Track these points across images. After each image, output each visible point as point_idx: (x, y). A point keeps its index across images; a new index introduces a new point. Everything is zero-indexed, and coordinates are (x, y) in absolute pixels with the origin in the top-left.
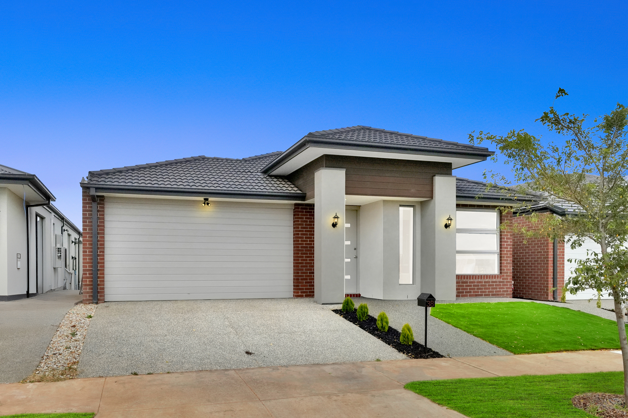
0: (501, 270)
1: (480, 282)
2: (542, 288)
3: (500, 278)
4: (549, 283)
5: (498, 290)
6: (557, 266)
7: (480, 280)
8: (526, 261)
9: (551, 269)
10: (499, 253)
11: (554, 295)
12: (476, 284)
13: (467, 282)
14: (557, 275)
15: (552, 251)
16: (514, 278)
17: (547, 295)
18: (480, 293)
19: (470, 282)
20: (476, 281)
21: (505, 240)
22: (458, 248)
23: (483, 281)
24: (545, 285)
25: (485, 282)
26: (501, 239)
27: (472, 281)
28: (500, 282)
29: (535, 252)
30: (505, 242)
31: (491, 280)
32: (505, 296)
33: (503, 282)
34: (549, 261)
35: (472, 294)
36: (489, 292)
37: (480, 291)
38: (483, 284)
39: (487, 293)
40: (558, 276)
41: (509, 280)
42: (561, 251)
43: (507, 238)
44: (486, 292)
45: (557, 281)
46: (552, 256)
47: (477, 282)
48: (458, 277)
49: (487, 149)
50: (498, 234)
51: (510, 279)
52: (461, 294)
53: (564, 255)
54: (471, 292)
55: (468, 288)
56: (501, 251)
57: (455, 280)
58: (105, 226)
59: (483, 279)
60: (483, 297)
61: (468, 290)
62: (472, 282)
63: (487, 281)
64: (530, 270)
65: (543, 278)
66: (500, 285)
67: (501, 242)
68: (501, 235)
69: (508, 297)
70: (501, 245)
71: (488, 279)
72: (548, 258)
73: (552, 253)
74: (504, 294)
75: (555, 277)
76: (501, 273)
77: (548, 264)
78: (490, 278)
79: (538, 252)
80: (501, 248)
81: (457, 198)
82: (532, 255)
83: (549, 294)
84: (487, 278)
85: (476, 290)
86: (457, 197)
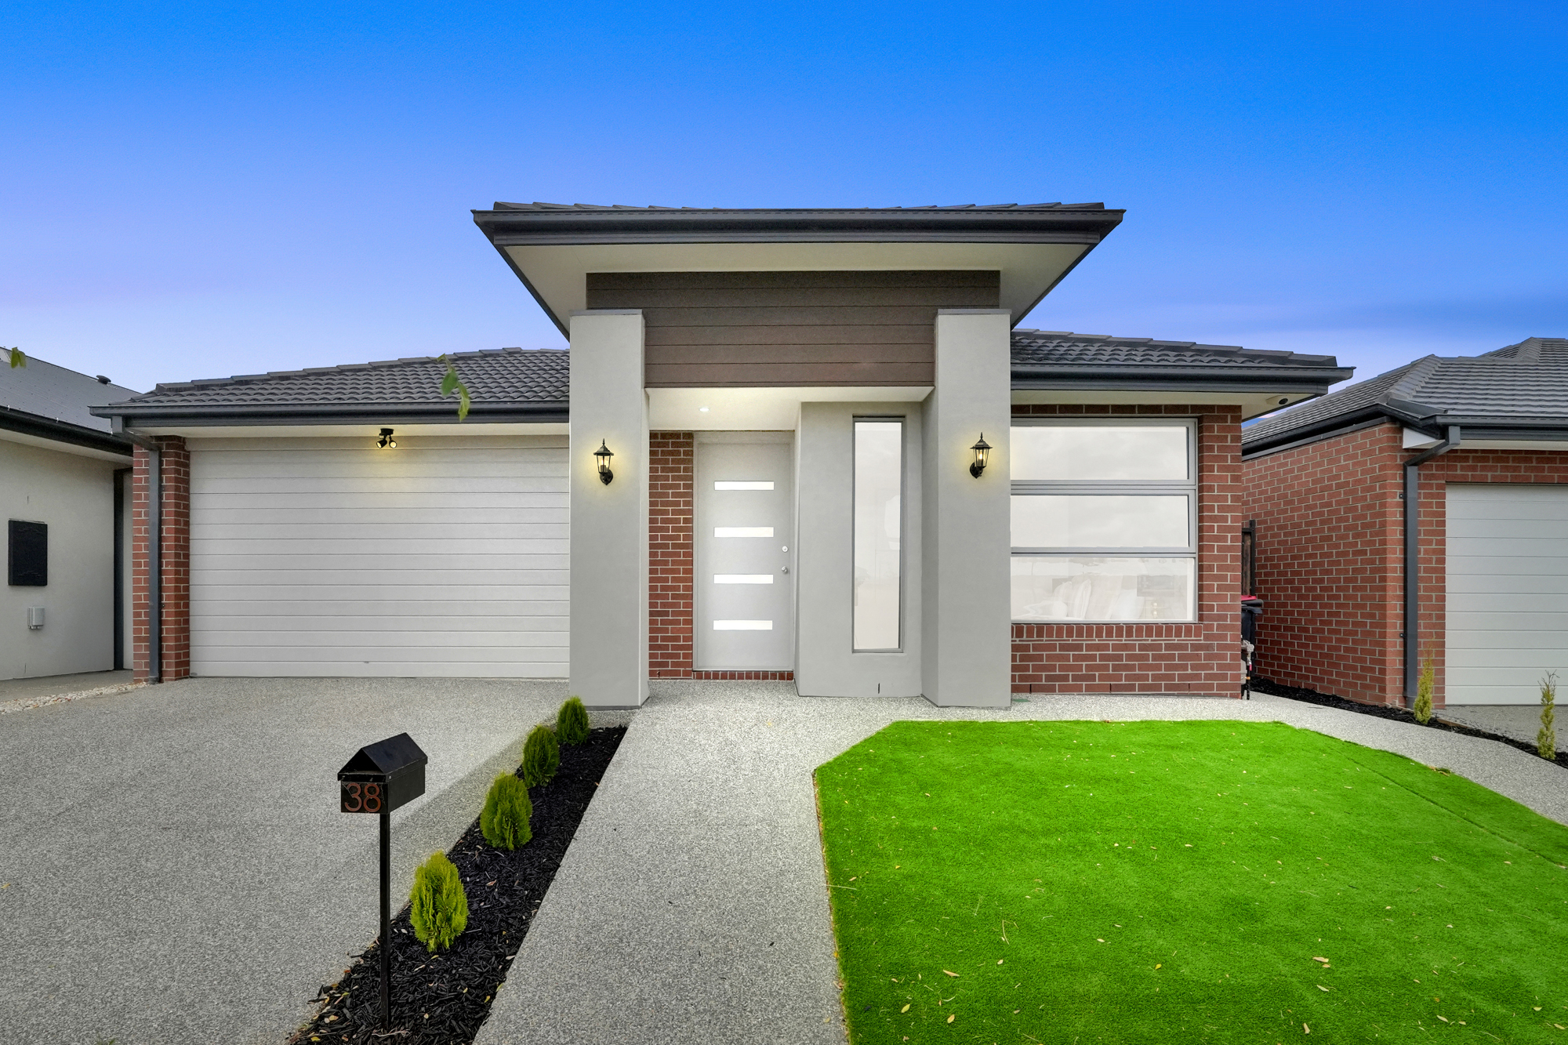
0: (1201, 608)
1: (1126, 647)
2: (1368, 664)
3: (1198, 634)
4: (1389, 649)
5: (1190, 671)
6: (1416, 598)
7: (1124, 640)
8: (1322, 581)
9: (1394, 608)
10: (1196, 556)
11: (1405, 689)
12: (1111, 652)
13: (1079, 647)
14: (1416, 626)
15: (1399, 548)
16: (1249, 633)
17: (1383, 689)
18: (1123, 682)
19: (1089, 647)
20: (1111, 643)
21: (1216, 513)
22: (1016, 542)
23: (1137, 643)
24: (1377, 657)
25: (1143, 647)
26: (1201, 509)
27: (1097, 642)
28: (1196, 647)
29: (1346, 554)
30: (1215, 519)
31: (1163, 641)
32: (1215, 692)
33: (1208, 647)
34: (1388, 580)
35: (1097, 682)
36: (1155, 677)
37: (1124, 673)
38: (1137, 652)
39: (1150, 682)
40: (1422, 630)
41: (1229, 642)
42: (1434, 547)
43: (1221, 509)
44: (1146, 677)
45: (1416, 645)
46: (1399, 565)
47: (1116, 647)
48: (1018, 629)
49: (1102, 205)
50: (1194, 496)
51: (1233, 637)
52: (1057, 683)
53: (1443, 561)
54: (1093, 678)
55: (1084, 663)
56: (1201, 548)
57: (1006, 641)
58: (192, 506)
59: (1134, 638)
60: (1137, 693)
61: (1084, 672)
62: (1098, 647)
63: (1150, 642)
64: (1334, 609)
65: (1371, 634)
66: (1198, 657)
67: (1201, 519)
68: (1201, 499)
69: (1226, 696)
70: (1201, 529)
71: (1154, 638)
72: (1385, 570)
73: (1399, 555)
74: (1211, 687)
75: (1409, 632)
76: (1201, 617)
77: (1384, 589)
78: (1159, 634)
79: (1356, 553)
80: (1201, 538)
81: (1014, 383)
82: (1338, 563)
83: (1389, 686)
84: (1149, 634)
85: (1111, 672)
86: (1015, 376)
